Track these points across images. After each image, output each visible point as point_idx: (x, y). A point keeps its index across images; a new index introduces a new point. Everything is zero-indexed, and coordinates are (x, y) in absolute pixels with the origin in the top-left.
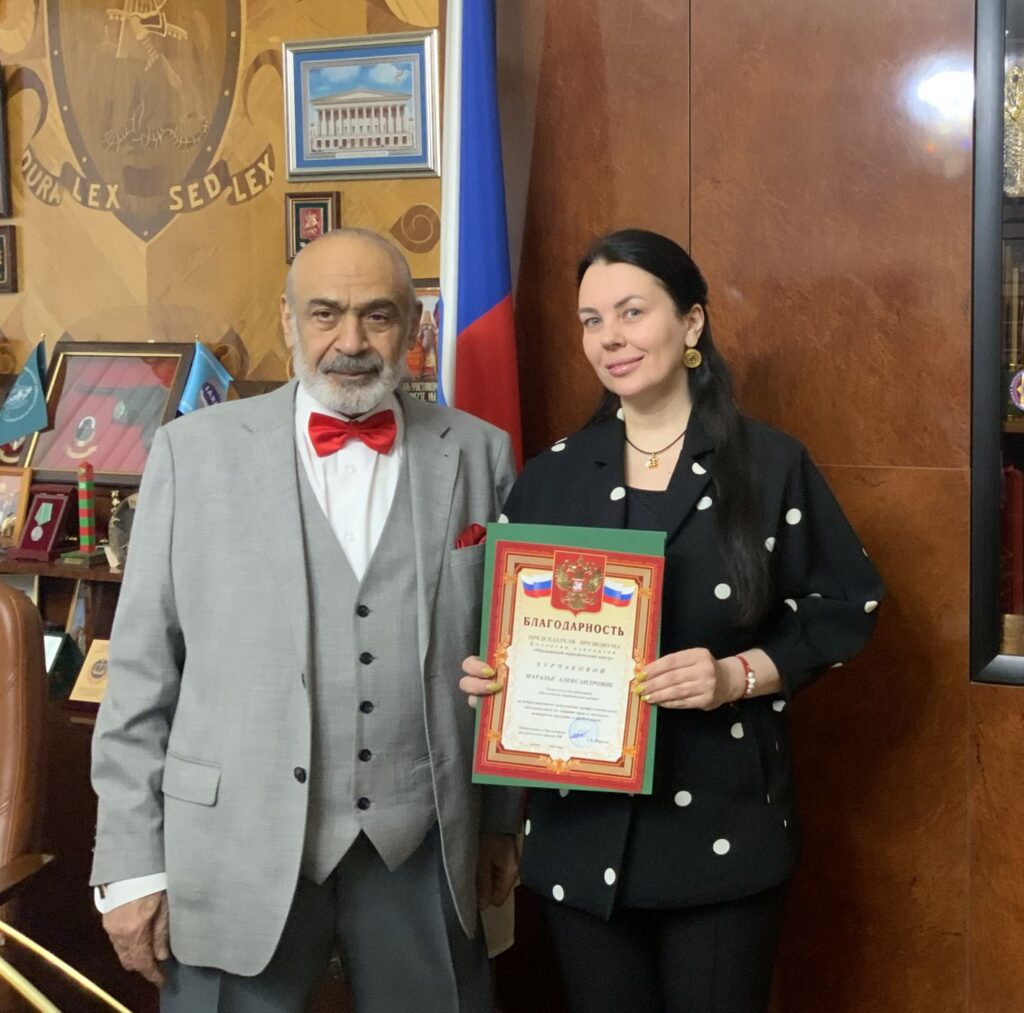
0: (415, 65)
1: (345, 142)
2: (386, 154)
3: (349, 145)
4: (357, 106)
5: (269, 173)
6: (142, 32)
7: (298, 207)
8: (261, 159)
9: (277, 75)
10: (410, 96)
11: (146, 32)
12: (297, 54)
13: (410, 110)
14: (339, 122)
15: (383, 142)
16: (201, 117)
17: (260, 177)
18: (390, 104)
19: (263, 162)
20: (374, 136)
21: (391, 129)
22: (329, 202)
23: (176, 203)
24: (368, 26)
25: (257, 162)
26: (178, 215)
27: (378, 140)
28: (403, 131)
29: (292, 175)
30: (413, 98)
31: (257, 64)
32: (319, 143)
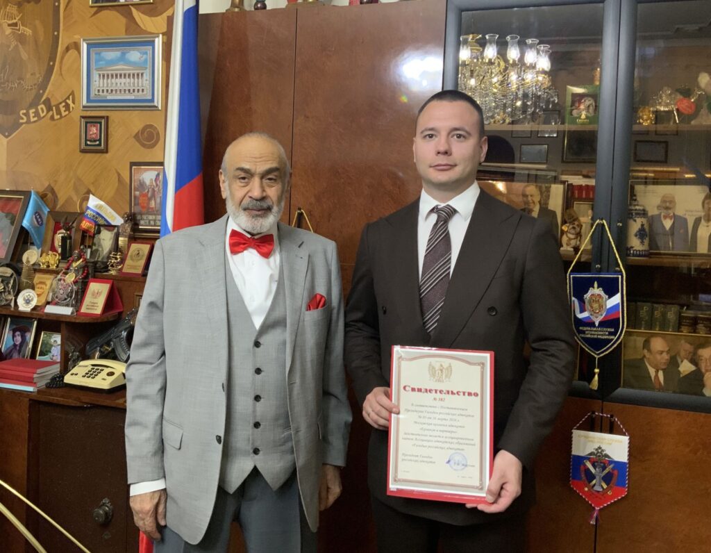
0: (150, 52)
1: (112, 91)
2: (133, 98)
3: (114, 92)
4: (119, 72)
5: (72, 105)
6: (8, 31)
7: (87, 123)
8: (68, 98)
9: (78, 55)
10: (146, 68)
11: (11, 30)
12: (88, 44)
13: (146, 75)
14: (109, 80)
15: (131, 91)
16: (38, 76)
17: (67, 106)
18: (136, 72)
19: (69, 99)
20: (127, 89)
21: (136, 85)
22: (103, 121)
23: (23, 119)
24: (126, 31)
25: (66, 99)
26: (24, 125)
27: (129, 90)
28: (142, 86)
29: (84, 107)
30: (148, 70)
31: (68, 49)
32: (99, 91)
